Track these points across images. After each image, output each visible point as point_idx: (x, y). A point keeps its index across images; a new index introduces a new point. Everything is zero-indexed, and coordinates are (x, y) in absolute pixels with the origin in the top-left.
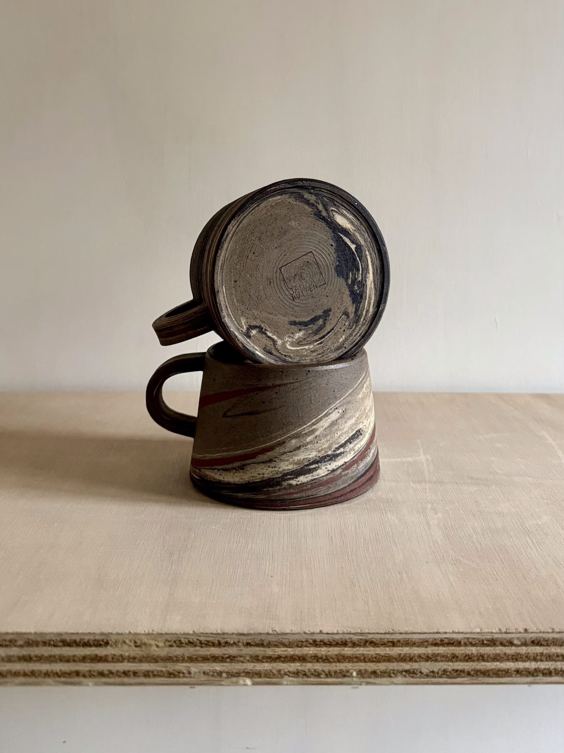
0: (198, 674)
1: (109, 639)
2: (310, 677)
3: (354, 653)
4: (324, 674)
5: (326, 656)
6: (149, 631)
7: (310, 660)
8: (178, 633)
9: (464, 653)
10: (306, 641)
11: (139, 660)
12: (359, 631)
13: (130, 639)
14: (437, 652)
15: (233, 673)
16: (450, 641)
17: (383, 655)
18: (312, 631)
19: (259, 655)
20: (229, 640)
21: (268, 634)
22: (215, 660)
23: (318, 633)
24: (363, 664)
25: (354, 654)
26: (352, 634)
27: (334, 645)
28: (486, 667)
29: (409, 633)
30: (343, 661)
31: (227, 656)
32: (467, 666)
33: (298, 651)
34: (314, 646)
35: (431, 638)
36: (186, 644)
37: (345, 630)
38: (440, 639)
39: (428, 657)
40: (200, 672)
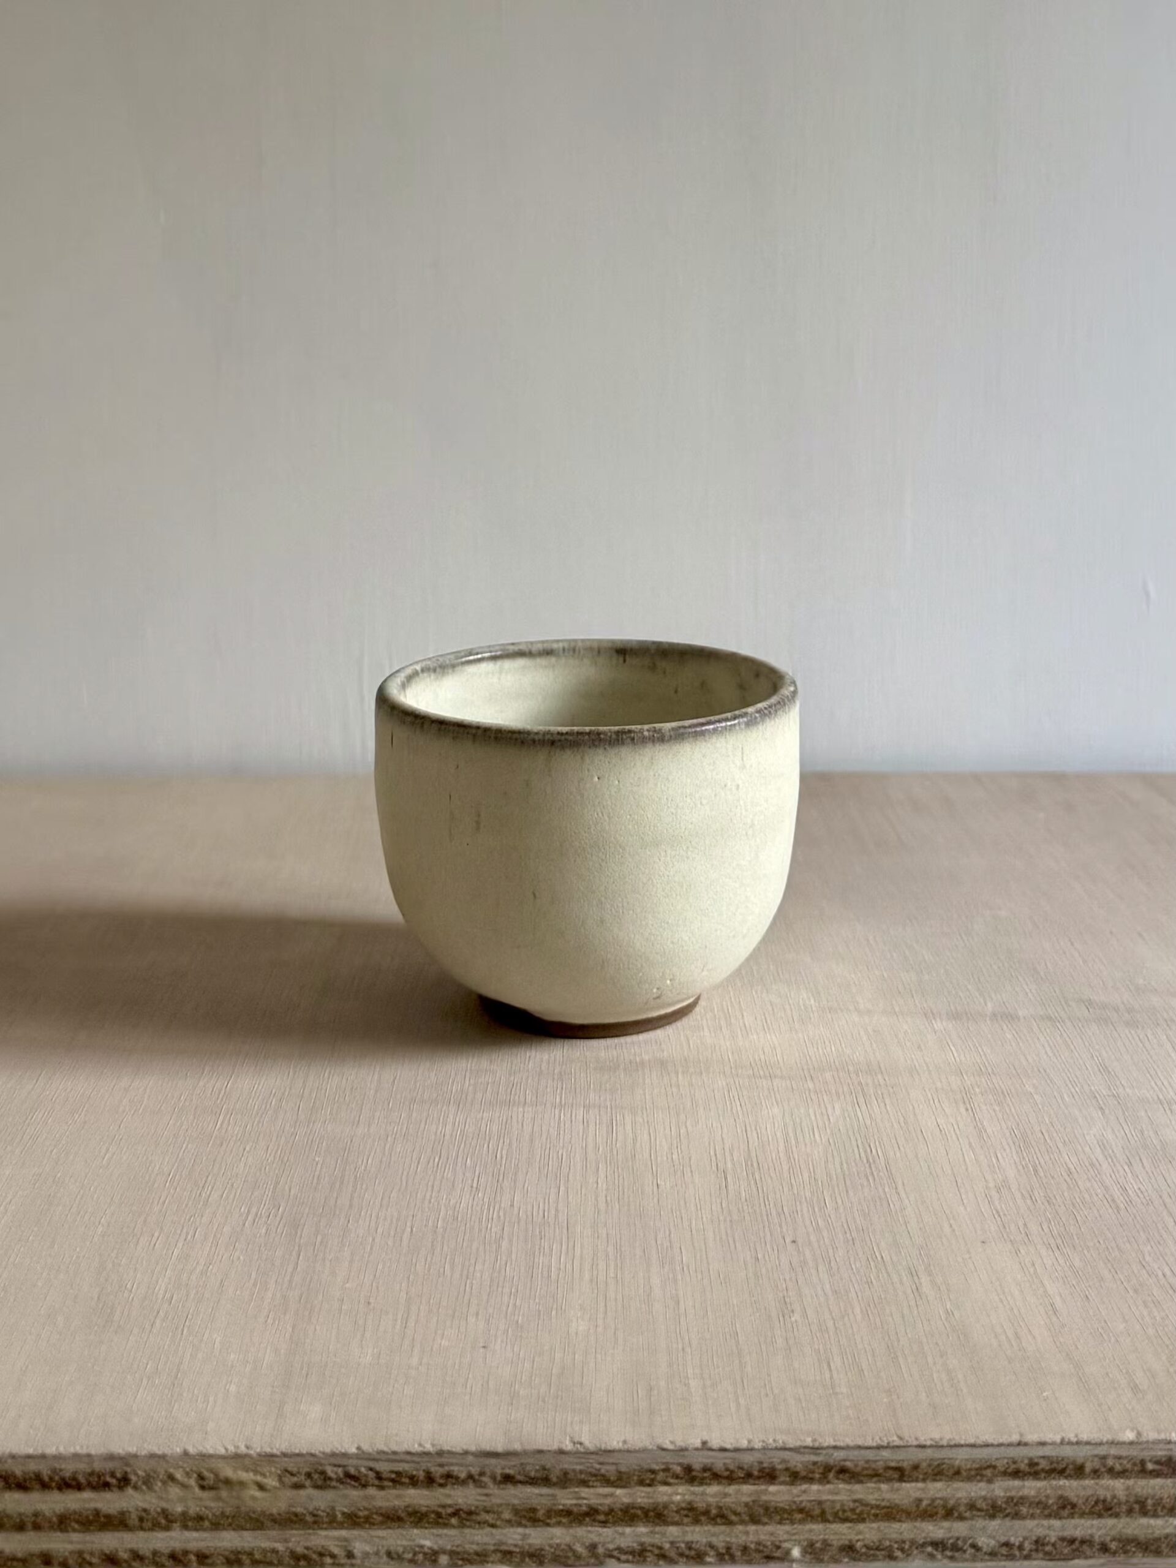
0: (373, 1559)
1: (128, 1470)
2: (676, 1563)
3: (796, 1499)
4: (712, 1553)
5: (721, 1508)
6: (237, 1447)
7: (677, 1518)
8: (317, 1452)
9: (1092, 1495)
10: (664, 1470)
11: (212, 1524)
12: (809, 1442)
13: (188, 1469)
14: (1021, 1494)
15: (469, 1554)
16: (1055, 1465)
17: (874, 1502)
18: (680, 1443)
19: (539, 1507)
20: (455, 1469)
21: (561, 1452)
22: (418, 1522)
23: (697, 1449)
24: (817, 1527)
25: (795, 1502)
26: (790, 1449)
27: (740, 1478)
28: (1150, 1531)
29: (942, 1446)
30: (765, 1520)
31: (450, 1510)
32: (1099, 1529)
33: (641, 1496)
34: (686, 1482)
35: (1005, 1458)
36: (340, 1481)
37: (771, 1441)
38: (1026, 1461)
39: (994, 1506)
40: (377, 1553)
